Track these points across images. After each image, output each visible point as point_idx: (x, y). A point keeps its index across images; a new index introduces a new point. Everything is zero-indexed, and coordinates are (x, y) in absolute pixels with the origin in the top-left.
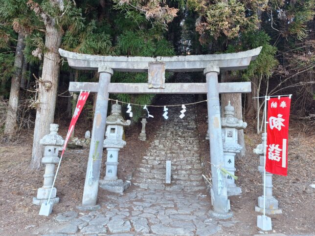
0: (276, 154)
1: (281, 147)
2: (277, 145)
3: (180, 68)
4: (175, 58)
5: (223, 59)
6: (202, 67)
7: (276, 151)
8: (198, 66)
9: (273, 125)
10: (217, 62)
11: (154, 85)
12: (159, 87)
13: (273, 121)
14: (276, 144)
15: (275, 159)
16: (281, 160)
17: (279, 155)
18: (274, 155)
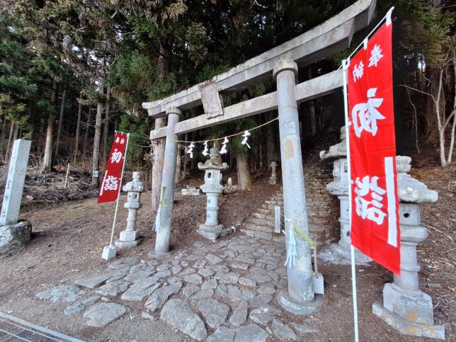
0: (373, 202)
1: (382, 184)
2: (375, 179)
3: (240, 82)
4: (232, 71)
5: (298, 45)
6: (268, 69)
7: (373, 195)
8: (262, 70)
9: (359, 125)
10: (289, 54)
11: (212, 113)
12: (216, 114)
13: (360, 115)
14: (372, 176)
15: (371, 217)
16: (386, 219)
17: (381, 206)
18: (370, 206)
